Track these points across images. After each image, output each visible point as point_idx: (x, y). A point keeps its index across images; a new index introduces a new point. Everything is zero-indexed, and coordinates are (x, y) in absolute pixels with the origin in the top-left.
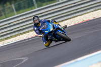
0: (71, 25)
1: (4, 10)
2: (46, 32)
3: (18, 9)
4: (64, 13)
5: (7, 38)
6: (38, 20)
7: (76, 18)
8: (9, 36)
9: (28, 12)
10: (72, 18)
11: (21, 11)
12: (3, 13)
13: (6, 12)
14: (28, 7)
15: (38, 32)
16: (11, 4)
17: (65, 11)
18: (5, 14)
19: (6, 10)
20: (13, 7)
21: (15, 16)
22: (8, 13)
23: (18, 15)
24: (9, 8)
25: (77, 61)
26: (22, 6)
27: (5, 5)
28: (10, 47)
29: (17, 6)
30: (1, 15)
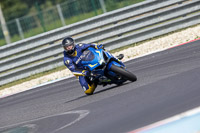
0: (174, 45)
1: (40, 17)
2: (91, 66)
3: (69, 14)
4: (161, 22)
5: (47, 72)
6: (73, 44)
7: (183, 32)
8: (50, 67)
9: (89, 20)
10: (176, 31)
11: (75, 18)
12: (38, 23)
13: (46, 20)
14: (89, 11)
15: (73, 67)
16: (54, 4)
17: (161, 19)
18: (42, 24)
19: (45, 15)
20: (60, 10)
21: (62, 28)
22: (49, 22)
23: (69, 26)
24: (51, 11)
25: (186, 118)
26: (77, 8)
27: (42, 6)
28: (53, 88)
29: (66, 8)
30: (35, 26)
